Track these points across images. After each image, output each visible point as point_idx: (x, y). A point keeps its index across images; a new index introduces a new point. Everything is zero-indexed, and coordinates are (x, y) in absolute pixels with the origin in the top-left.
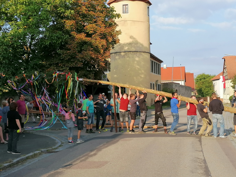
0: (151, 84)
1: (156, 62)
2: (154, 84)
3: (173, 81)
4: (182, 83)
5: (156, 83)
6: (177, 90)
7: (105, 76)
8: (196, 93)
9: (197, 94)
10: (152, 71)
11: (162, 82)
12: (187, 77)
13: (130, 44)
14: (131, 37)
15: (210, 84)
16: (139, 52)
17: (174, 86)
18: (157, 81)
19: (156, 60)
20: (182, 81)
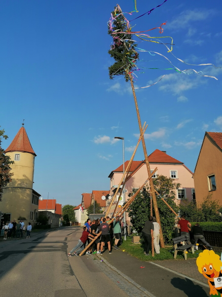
0: (31, 212)
3: (47, 210)
5: (35, 211)
6: (49, 217)
8: (63, 219)
10: (33, 203)
11: (39, 211)
12: (57, 207)
15: (73, 213)
17: (47, 214)
19: (36, 195)
20: (54, 210)
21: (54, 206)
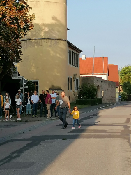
0: (68, 78)
1: (74, 51)
2: (71, 78)
3: (94, 74)
4: (104, 77)
5: (75, 77)
6: (98, 86)
7: (15, 69)
8: (121, 89)
9: (122, 91)
10: (70, 63)
11: (81, 76)
12: (110, 69)
16: (54, 40)
17: (95, 81)
18: (75, 75)
19: (74, 50)
20: (105, 74)
21: (105, 69)
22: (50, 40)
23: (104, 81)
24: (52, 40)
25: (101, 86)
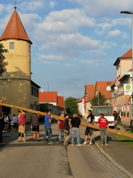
0: (31, 104)
1: (35, 87)
2: (33, 104)
3: (48, 102)
4: (55, 104)
5: (35, 104)
9: (66, 113)
12: (59, 99)
13: (15, 73)
14: (16, 68)
15: (76, 105)
17: (49, 106)
18: (36, 102)
22: (20, 80)
23: (54, 106)
24: (21, 80)
25: (52, 109)
